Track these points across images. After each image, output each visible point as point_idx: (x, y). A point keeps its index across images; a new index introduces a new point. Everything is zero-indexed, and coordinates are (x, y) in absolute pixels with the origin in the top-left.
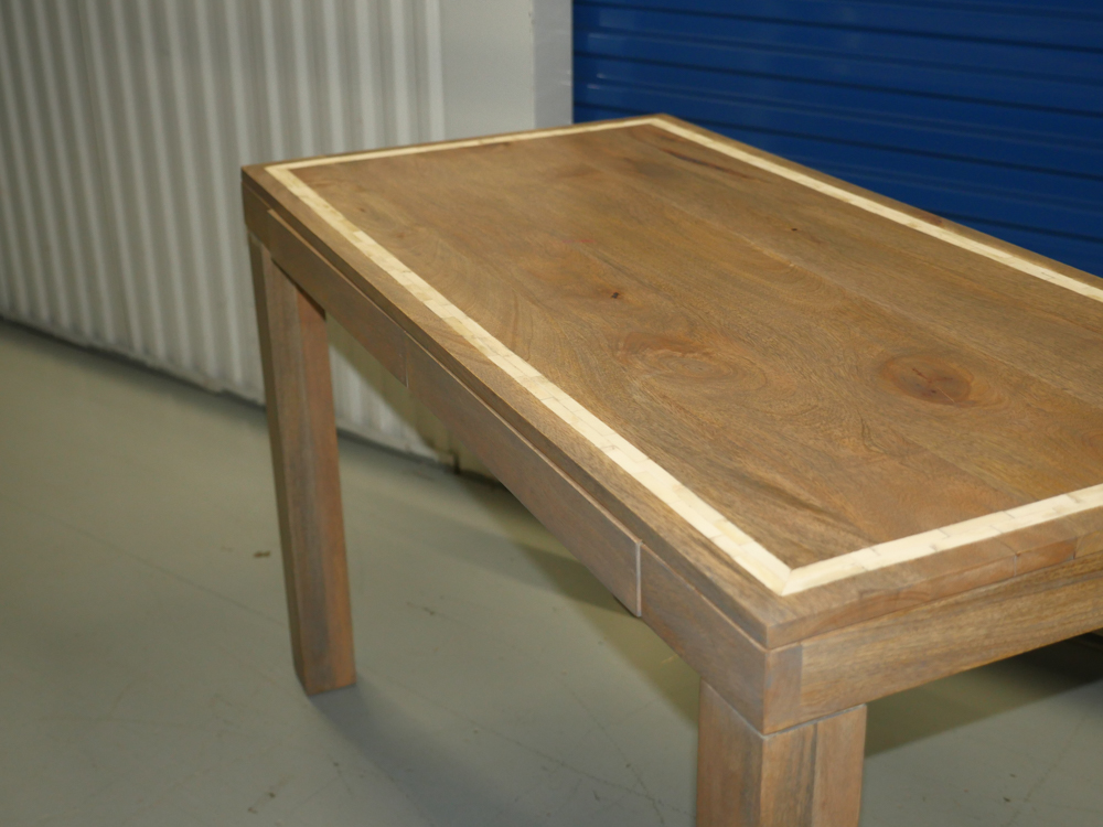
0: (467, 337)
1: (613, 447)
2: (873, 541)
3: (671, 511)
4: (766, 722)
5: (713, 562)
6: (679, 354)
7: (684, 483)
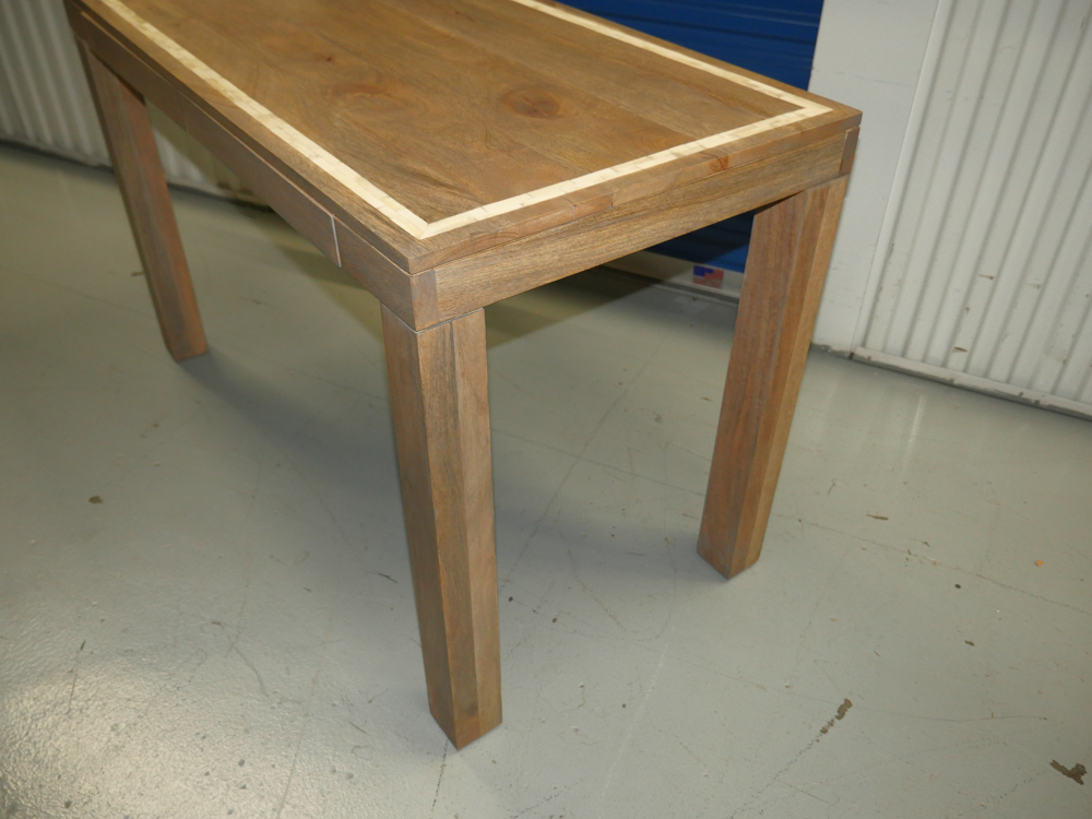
0: (221, 90)
1: (317, 156)
2: (483, 203)
3: (353, 194)
4: (417, 322)
5: (377, 222)
6: (369, 95)
7: (363, 176)
